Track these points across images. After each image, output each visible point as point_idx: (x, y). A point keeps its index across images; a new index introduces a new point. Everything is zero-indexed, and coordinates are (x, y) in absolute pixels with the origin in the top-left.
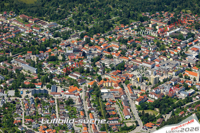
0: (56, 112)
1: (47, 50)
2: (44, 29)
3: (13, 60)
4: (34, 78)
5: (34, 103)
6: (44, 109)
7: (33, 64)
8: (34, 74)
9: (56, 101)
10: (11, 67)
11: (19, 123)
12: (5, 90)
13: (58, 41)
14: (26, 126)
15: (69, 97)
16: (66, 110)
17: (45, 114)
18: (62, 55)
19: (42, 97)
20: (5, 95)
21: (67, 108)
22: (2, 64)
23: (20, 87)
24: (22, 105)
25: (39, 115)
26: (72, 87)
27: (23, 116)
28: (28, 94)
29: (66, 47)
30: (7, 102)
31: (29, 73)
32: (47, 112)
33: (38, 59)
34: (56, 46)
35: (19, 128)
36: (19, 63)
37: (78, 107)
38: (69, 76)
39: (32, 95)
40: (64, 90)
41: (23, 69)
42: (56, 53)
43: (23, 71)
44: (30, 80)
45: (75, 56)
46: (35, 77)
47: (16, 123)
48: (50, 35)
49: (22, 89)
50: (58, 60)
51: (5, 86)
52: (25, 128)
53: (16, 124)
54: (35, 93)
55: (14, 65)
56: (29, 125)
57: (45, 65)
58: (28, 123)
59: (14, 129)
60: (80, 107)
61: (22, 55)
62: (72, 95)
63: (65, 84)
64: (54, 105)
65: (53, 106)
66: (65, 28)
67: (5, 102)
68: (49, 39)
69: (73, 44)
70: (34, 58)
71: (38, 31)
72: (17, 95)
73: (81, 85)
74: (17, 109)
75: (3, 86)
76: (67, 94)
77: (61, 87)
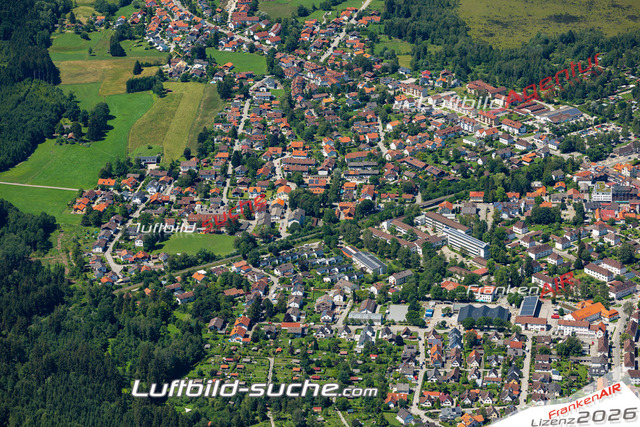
0: (521, 376)
1: (530, 189)
2: (537, 126)
3: (423, 216)
4: (476, 272)
5: (462, 345)
6: (488, 365)
7: (478, 230)
8: (478, 259)
9: (529, 345)
10: (413, 237)
11: (401, 400)
12: (380, 303)
13: (573, 163)
14: (422, 413)
15: (574, 333)
16: (554, 373)
17: (489, 380)
18: (575, 205)
19: (489, 329)
20: (377, 316)
21: (559, 365)
22: (385, 227)
23: (427, 296)
24: (422, 349)
25: (467, 382)
26: (588, 304)
27: (420, 382)
28: (447, 319)
29: (593, 183)
30: (380, 337)
31: (464, 256)
32: (493, 375)
33: (497, 214)
34: (563, 179)
35: (398, 418)
36: (439, 225)
37: (594, 365)
38: (586, 270)
39: (460, 321)
40: (562, 313)
41: (446, 245)
42: (557, 198)
43: (445, 250)
44: (461, 275)
45: (616, 212)
46: (480, 268)
47: (391, 402)
48: (550, 146)
49: (432, 303)
50: (561, 221)
51: (383, 292)
52: (419, 416)
53: (392, 405)
54: (469, 315)
55: (423, 229)
56: (431, 411)
57: (516, 235)
58: (428, 404)
59: (383, 418)
60: (599, 365)
61: (452, 201)
62: (581, 327)
63: (567, 295)
64: (520, 354)
65: (515, 359)
66: (603, 126)
67: (374, 339)
68: (546, 156)
69: (619, 175)
70: (487, 212)
71: (516, 132)
72: (415, 318)
73: (620, 299)
74: (405, 361)
75: (376, 293)
76: (567, 324)
77: (554, 302)
